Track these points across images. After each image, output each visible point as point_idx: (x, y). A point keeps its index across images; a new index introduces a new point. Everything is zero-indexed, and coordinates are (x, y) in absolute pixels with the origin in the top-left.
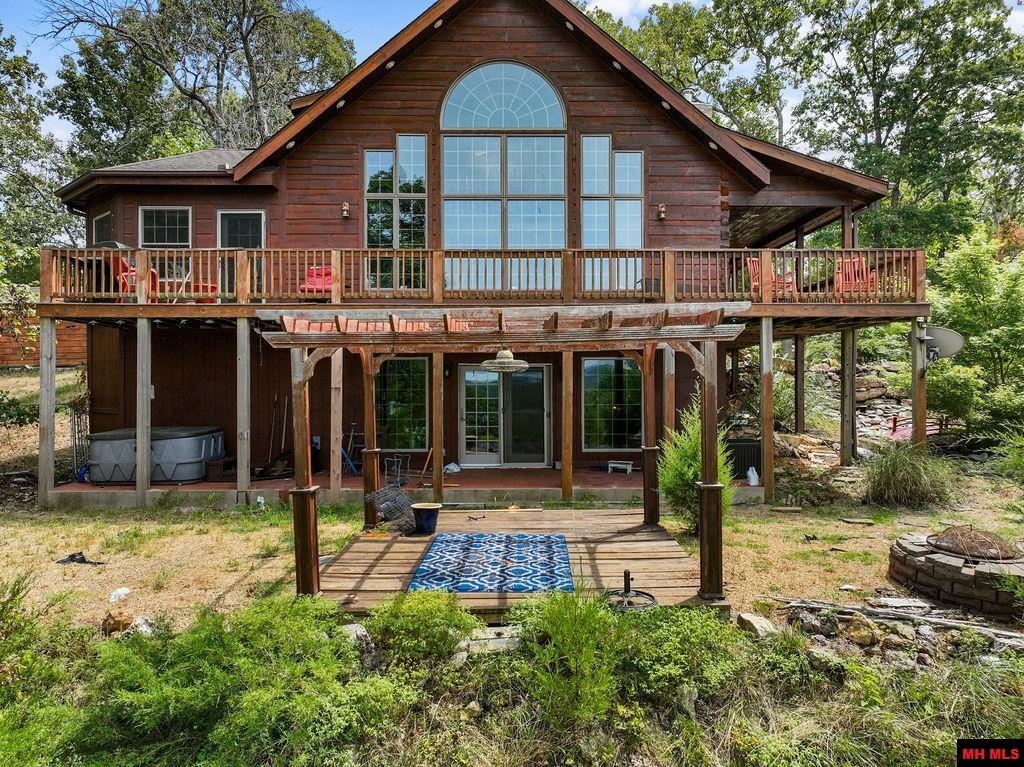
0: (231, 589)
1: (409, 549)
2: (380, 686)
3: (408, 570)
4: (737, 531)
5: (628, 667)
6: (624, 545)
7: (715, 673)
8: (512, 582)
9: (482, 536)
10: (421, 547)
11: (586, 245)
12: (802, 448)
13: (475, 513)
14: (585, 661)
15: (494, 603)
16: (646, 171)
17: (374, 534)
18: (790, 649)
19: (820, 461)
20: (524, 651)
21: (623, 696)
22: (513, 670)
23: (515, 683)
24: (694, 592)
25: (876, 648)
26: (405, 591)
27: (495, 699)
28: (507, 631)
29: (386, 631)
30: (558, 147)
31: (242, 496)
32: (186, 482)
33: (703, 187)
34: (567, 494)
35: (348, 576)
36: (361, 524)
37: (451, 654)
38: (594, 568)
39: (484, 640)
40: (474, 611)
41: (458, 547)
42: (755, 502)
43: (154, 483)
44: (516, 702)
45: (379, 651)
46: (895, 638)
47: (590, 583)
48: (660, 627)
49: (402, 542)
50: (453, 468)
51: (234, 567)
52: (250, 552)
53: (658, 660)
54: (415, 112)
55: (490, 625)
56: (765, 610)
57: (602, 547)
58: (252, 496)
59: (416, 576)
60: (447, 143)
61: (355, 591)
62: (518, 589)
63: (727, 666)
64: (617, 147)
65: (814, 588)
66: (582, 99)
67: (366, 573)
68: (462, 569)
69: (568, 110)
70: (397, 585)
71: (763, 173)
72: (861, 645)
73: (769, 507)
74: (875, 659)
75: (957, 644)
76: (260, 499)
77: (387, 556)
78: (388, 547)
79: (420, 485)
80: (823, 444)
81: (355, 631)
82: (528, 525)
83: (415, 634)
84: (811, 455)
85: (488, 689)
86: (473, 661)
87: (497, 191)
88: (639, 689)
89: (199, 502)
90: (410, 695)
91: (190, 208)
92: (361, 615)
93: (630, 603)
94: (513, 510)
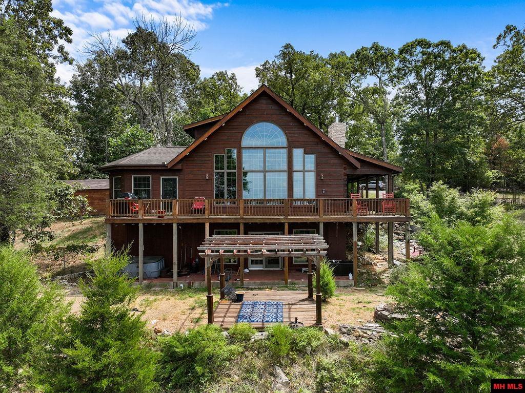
0: (185, 320)
1: (236, 307)
2: (233, 347)
3: (237, 315)
4: (338, 299)
5: (293, 343)
6: (300, 306)
7: (314, 344)
8: (266, 319)
9: (257, 302)
10: (239, 307)
11: (295, 197)
12: (375, 261)
13: (255, 292)
14: (283, 341)
15: (261, 326)
16: (316, 161)
17: (224, 302)
18: (335, 338)
19: (381, 267)
20: (268, 339)
21: (292, 350)
22: (265, 344)
23: (265, 347)
24: (315, 322)
25: (360, 338)
26: (237, 322)
27: (261, 351)
28: (264, 333)
29: (234, 334)
30: (284, 152)
31: (175, 284)
32: (155, 278)
33: (337, 167)
34: (286, 283)
35: (220, 317)
36: (219, 297)
37: (250, 339)
38: (289, 314)
39: (258, 336)
40: (255, 328)
41: (250, 306)
42: (351, 285)
43: (144, 279)
44: (266, 351)
45: (232, 339)
46: (365, 335)
47: (288, 320)
48: (303, 333)
49: (233, 305)
50: (247, 271)
51: (183, 313)
52: (187, 308)
53: (301, 341)
54: (233, 140)
55: (260, 332)
56: (333, 327)
57: (293, 307)
58: (178, 284)
59: (239, 317)
60: (244, 151)
61: (223, 322)
62: (267, 322)
63: (318, 343)
64: (306, 153)
65: (350, 321)
66: (293, 135)
67: (225, 316)
68: (251, 315)
69: (288, 139)
70: (234, 320)
71: (358, 164)
72: (356, 337)
73: (355, 288)
74: (359, 341)
75: (380, 336)
76: (182, 285)
77: (230, 310)
78: (229, 307)
79: (236, 280)
80: (383, 259)
81: (225, 333)
82: (272, 298)
83: (241, 335)
84: (378, 264)
85: (259, 348)
86: (255, 341)
87: (262, 169)
88: (296, 348)
89: (160, 286)
90: (241, 350)
91: (151, 176)
92: (227, 329)
93: (297, 326)
94: (267, 291)
